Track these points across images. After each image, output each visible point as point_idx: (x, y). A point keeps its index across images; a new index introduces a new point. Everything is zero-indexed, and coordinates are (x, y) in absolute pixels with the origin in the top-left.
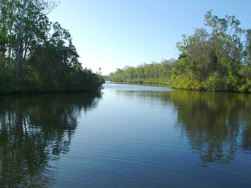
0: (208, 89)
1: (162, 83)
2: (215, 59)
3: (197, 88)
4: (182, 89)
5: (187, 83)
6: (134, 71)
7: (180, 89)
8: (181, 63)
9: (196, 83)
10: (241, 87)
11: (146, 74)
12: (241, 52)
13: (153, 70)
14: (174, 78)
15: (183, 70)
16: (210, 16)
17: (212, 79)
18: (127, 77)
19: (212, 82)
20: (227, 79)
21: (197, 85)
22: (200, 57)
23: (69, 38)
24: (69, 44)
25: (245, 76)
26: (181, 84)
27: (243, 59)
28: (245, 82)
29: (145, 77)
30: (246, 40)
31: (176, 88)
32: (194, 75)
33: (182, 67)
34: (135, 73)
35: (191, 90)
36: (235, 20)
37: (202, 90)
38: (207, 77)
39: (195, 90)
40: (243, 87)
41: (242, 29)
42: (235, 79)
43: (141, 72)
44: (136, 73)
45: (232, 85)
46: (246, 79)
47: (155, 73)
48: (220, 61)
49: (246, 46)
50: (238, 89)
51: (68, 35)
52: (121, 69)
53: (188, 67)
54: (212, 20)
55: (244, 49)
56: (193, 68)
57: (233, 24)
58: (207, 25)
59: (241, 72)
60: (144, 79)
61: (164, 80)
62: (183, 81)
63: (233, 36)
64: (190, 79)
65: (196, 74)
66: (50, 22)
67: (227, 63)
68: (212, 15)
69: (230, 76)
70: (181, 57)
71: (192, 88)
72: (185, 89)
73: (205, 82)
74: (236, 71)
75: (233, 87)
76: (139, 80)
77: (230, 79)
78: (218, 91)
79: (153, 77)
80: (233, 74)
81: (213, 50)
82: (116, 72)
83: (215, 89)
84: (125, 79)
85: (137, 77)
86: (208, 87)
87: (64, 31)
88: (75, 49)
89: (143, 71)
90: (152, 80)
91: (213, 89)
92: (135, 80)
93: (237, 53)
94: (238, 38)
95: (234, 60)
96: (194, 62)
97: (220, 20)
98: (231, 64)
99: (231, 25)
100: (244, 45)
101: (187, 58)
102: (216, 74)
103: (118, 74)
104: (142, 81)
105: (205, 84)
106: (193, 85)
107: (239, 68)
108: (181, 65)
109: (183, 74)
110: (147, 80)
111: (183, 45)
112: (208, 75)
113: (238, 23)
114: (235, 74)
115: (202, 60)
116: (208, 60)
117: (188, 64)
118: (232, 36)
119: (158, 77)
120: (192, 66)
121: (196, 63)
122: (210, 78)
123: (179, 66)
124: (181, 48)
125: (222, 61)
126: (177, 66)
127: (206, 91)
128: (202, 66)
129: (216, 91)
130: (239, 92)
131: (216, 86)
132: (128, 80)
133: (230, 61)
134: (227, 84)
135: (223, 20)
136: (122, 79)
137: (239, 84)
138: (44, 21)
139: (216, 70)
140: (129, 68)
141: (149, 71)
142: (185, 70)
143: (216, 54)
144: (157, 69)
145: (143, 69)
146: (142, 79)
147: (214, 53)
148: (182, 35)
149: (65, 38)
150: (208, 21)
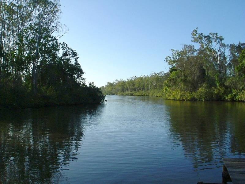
0: (198, 99)
1: (153, 95)
2: (203, 72)
3: (189, 98)
4: (174, 100)
5: (179, 94)
6: (125, 84)
7: (172, 100)
8: (173, 76)
9: (187, 94)
10: (227, 96)
11: (136, 87)
12: (226, 65)
13: (143, 83)
14: (166, 89)
15: (175, 82)
16: (197, 33)
17: (202, 90)
18: (118, 90)
19: (201, 92)
20: (215, 90)
21: (188, 96)
22: (190, 71)
23: (76, 57)
24: (75, 62)
25: (231, 86)
26: (173, 95)
27: (228, 70)
28: (231, 92)
29: (135, 90)
30: (230, 54)
31: (169, 99)
32: (185, 87)
33: (173, 79)
34: (125, 86)
35: (183, 100)
36: (218, 36)
37: (193, 100)
38: (197, 88)
39: (187, 100)
40: (230, 96)
41: (226, 44)
42: (222, 90)
43: (132, 85)
44: (127, 87)
45: (220, 95)
46: (232, 89)
47: (145, 86)
48: (208, 74)
49: (231, 59)
50: (225, 98)
51: (75, 54)
52: (112, 82)
53: (179, 80)
54: (198, 37)
55: (228, 62)
56: (184, 81)
57: (218, 40)
58: (194, 41)
59: (227, 83)
60: (135, 92)
61: (155, 92)
62: (175, 93)
63: (219, 50)
64: (181, 90)
65: (187, 86)
66: (59, 43)
67: (214, 75)
68: (199, 32)
69: (218, 87)
70: (172, 70)
71: (184, 98)
72: (177, 100)
73: (196, 92)
74: (222, 82)
75: (221, 96)
76: (129, 92)
77: (218, 90)
78: (208, 101)
79: (143, 89)
80: (220, 85)
81: (201, 64)
82: (107, 86)
83: (205, 99)
84: (116, 92)
85: (128, 90)
86: (198, 97)
87: (71, 51)
88: (80, 66)
89: (134, 85)
90: (143, 92)
91: (203, 99)
92: (126, 93)
93: (222, 65)
94: (223, 52)
95: (220, 72)
96: (184, 75)
97: (205, 37)
98: (218, 76)
99: (215, 41)
100: (228, 59)
101: (177, 71)
102: (205, 85)
103: (109, 88)
104: (133, 94)
105: (195, 95)
106: (185, 95)
107: (225, 80)
108: (172, 78)
109: (174, 86)
110: (137, 92)
111: (172, 59)
112: (198, 87)
113: (221, 39)
114: (222, 85)
115: (192, 73)
116: (197, 73)
117: (179, 77)
118: (217, 50)
119: (148, 89)
120: (183, 78)
121: (186, 76)
122: (200, 89)
123: (170, 79)
124: (171, 62)
125: (210, 73)
126: (169, 79)
127: (196, 101)
128: (192, 78)
129: (206, 101)
130: (227, 101)
131: (205, 96)
132: (119, 93)
133: (216, 73)
134: (216, 94)
135: (208, 36)
136: (113, 92)
137: (226, 94)
138: (54, 42)
139: (204, 81)
140: (120, 81)
141: (140, 84)
142: (176, 82)
143: (204, 67)
144: (147, 82)
145: (134, 82)
146: (133, 92)
147: (202, 67)
148: (171, 50)
149: (73, 57)
150: (195, 38)
